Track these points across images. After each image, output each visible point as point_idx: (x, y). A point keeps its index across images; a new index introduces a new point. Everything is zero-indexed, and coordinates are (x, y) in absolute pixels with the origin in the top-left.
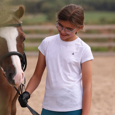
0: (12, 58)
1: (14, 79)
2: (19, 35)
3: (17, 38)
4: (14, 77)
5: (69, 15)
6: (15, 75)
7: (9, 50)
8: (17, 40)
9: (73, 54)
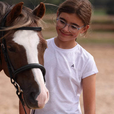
0: (33, 72)
1: (37, 99)
3: (38, 46)
4: (37, 97)
6: (39, 94)
7: (28, 61)
8: (38, 48)
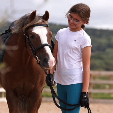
2: (48, 32)
5: (78, 10)
9: (75, 41)
